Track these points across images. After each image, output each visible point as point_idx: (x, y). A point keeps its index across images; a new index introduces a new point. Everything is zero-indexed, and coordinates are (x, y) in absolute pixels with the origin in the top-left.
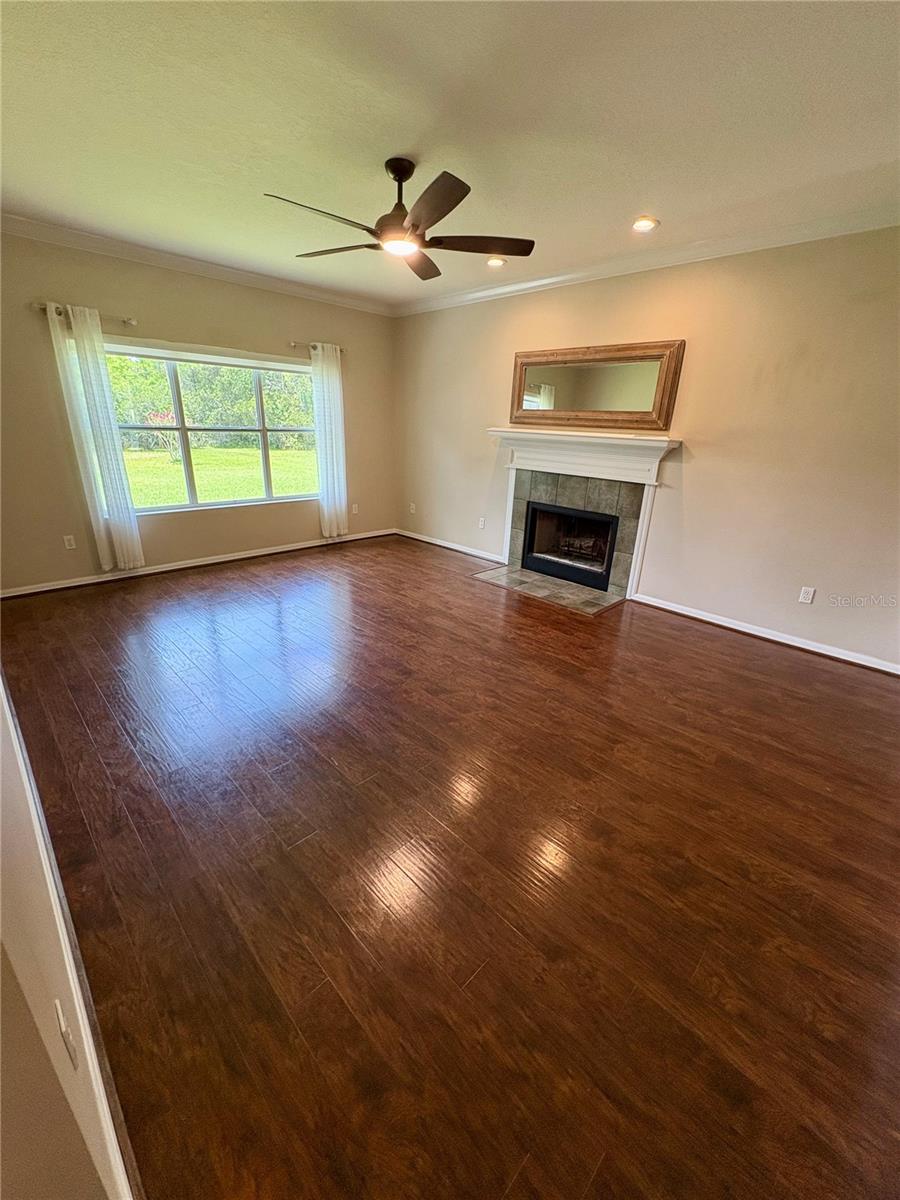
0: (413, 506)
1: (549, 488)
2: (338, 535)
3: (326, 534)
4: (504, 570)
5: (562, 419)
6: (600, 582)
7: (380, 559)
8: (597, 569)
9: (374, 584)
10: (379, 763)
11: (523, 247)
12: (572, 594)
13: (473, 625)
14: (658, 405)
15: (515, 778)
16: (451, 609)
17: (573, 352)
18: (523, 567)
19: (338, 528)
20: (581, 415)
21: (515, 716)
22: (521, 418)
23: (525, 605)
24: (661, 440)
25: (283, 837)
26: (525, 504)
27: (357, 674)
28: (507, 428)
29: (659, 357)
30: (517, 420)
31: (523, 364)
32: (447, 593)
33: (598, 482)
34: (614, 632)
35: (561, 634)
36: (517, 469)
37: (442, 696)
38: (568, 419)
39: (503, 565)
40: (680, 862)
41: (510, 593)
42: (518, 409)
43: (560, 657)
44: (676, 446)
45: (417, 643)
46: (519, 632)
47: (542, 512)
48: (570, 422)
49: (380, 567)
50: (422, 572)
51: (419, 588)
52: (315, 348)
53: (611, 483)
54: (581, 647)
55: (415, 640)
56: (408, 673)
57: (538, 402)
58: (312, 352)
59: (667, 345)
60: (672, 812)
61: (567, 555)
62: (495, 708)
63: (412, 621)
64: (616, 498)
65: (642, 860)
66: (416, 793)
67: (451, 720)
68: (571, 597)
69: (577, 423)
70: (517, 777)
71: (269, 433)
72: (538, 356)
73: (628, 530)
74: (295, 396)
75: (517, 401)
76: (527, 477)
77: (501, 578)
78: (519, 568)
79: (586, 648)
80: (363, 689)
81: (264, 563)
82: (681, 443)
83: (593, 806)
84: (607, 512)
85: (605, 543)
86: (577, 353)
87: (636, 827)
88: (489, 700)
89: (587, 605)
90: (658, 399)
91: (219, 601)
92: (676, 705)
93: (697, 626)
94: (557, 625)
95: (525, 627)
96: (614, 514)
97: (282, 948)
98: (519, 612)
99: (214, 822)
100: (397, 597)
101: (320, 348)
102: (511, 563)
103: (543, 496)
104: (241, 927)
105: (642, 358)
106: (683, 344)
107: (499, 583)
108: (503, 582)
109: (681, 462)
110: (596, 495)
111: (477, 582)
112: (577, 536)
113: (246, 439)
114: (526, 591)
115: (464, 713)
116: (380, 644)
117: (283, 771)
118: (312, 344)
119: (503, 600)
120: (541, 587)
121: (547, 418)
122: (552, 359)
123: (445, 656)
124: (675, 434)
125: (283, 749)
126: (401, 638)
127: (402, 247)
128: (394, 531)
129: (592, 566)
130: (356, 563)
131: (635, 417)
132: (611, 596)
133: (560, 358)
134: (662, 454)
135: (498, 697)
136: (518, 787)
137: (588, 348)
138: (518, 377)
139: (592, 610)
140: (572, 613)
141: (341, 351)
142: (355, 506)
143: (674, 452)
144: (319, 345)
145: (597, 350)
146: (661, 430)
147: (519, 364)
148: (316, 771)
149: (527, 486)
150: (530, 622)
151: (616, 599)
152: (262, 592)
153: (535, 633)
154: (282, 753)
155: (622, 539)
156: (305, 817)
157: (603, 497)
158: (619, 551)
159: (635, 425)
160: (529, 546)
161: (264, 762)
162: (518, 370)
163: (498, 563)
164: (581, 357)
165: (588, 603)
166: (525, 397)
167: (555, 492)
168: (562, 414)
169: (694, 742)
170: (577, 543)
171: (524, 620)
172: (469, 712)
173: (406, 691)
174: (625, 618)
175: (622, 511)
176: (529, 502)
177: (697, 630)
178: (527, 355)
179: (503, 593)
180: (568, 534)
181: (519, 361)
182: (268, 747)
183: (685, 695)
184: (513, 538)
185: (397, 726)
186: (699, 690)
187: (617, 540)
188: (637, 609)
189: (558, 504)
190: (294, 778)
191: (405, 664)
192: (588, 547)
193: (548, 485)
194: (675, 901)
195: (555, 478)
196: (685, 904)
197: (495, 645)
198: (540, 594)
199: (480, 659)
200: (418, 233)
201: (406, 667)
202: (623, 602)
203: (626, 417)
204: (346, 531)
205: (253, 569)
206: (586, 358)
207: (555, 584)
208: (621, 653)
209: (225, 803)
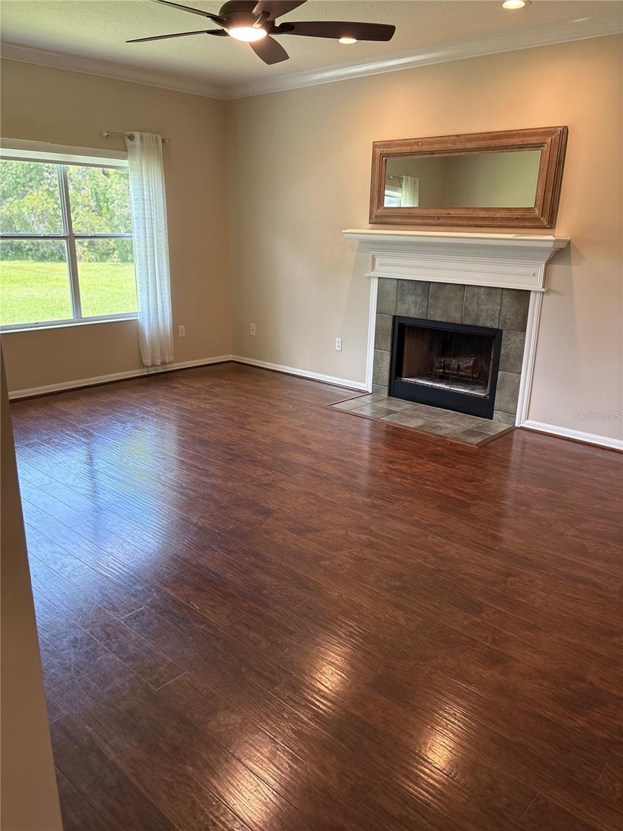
0: (253, 325)
1: (419, 299)
2: (163, 364)
3: (148, 362)
4: (368, 399)
5: (428, 217)
6: (484, 409)
7: (217, 390)
8: (479, 393)
9: (213, 418)
10: (245, 604)
11: (382, 33)
12: (451, 423)
13: (336, 459)
14: (540, 201)
15: (399, 614)
16: (309, 444)
17: (441, 140)
18: (390, 395)
19: (162, 355)
20: (453, 212)
21: (395, 553)
22: (382, 217)
23: (395, 437)
24: (546, 239)
25: (149, 679)
26: (391, 317)
27: (207, 516)
28: (366, 230)
29: (538, 146)
30: (379, 220)
31: (382, 155)
32: (302, 426)
33: (476, 290)
34: (504, 464)
35: (440, 468)
36: (379, 278)
37: (310, 536)
38: (438, 218)
39: (365, 393)
40: (584, 685)
41: (375, 423)
42: (378, 207)
43: (442, 491)
44: (563, 246)
45: (273, 481)
46: (391, 466)
47: (412, 328)
48: (441, 221)
49: (218, 400)
50: (269, 403)
51: (268, 422)
52: (131, 138)
53: (491, 290)
54: (464, 479)
55: (271, 478)
56: (267, 513)
57: (399, 198)
58: (129, 142)
59: (548, 132)
60: (573, 641)
61: (442, 378)
62: (371, 545)
63: (265, 458)
64: (499, 308)
65: (541, 685)
66: (292, 633)
67: (322, 558)
68: (449, 426)
69: (449, 222)
70: (401, 612)
71: (76, 241)
72: (401, 145)
73: (514, 346)
74: (83, 192)
75: (377, 197)
76: (391, 288)
77: (365, 408)
78: (386, 396)
79: (471, 481)
80: (217, 531)
81: (74, 399)
82: (569, 242)
83: (486, 638)
84: (489, 324)
85: (488, 363)
86: (446, 142)
87: (533, 655)
88: (363, 537)
89: (469, 435)
90: (541, 194)
91: (26, 443)
92: (575, 536)
93: (599, 454)
94: (435, 457)
95: (398, 461)
96: (496, 327)
97: (166, 778)
98: (388, 444)
99: (69, 669)
100: (244, 433)
101: (137, 139)
102: (376, 390)
103: (411, 309)
104: (119, 762)
105: (520, 147)
106: (565, 131)
107: (363, 413)
108: (367, 412)
109: (570, 264)
110: (475, 305)
111: (337, 414)
112: (455, 356)
113: (19, 249)
114: (395, 421)
115: (336, 551)
116: (229, 484)
117: (137, 616)
118: (128, 133)
119: (367, 431)
120: (413, 417)
121: (414, 217)
122: (416, 148)
123: (307, 494)
124: (562, 232)
125: (133, 595)
126: (254, 476)
127: (249, 34)
128: (230, 357)
129: (473, 390)
130: (188, 395)
131: (516, 215)
132: (498, 424)
133: (425, 148)
134: (547, 256)
135: (371, 533)
136: (403, 622)
137: (458, 136)
138: (377, 171)
139: (475, 440)
140: (451, 444)
141: (163, 141)
142: (182, 327)
143: (561, 253)
144: (137, 134)
145: (469, 138)
146: (544, 228)
147: (378, 155)
148: (176, 616)
149: (393, 297)
150: (402, 454)
151: (503, 427)
152: (76, 432)
153: (410, 466)
154: (133, 599)
155: (508, 357)
156: (170, 660)
157: (482, 307)
158: (505, 370)
159: (516, 223)
160: (397, 369)
161: (114, 609)
162: (377, 161)
163: (359, 391)
164: (450, 146)
165: (470, 433)
166: (387, 192)
167: (425, 304)
168: (432, 212)
169: (597, 573)
170: (454, 363)
171: (396, 453)
172: (341, 549)
173: (267, 532)
174: (516, 448)
175: (506, 323)
176: (394, 317)
177: (598, 458)
178: (388, 144)
179: (367, 424)
180: (443, 353)
181: (378, 151)
182: (116, 594)
183: (584, 526)
184: (377, 361)
185: (262, 568)
186: (601, 520)
187: (502, 357)
188: (529, 437)
189: (429, 318)
190: (151, 623)
191: (263, 504)
192: (467, 368)
193: (416, 295)
194: (578, 720)
195: (425, 288)
196: (588, 722)
197: (363, 480)
198: (413, 424)
199: (349, 496)
200: (268, 20)
201: (264, 507)
202: (513, 429)
203: (504, 214)
204: (171, 358)
205: (63, 406)
206: (455, 147)
207: (430, 413)
208: (512, 485)
209: (77, 651)
